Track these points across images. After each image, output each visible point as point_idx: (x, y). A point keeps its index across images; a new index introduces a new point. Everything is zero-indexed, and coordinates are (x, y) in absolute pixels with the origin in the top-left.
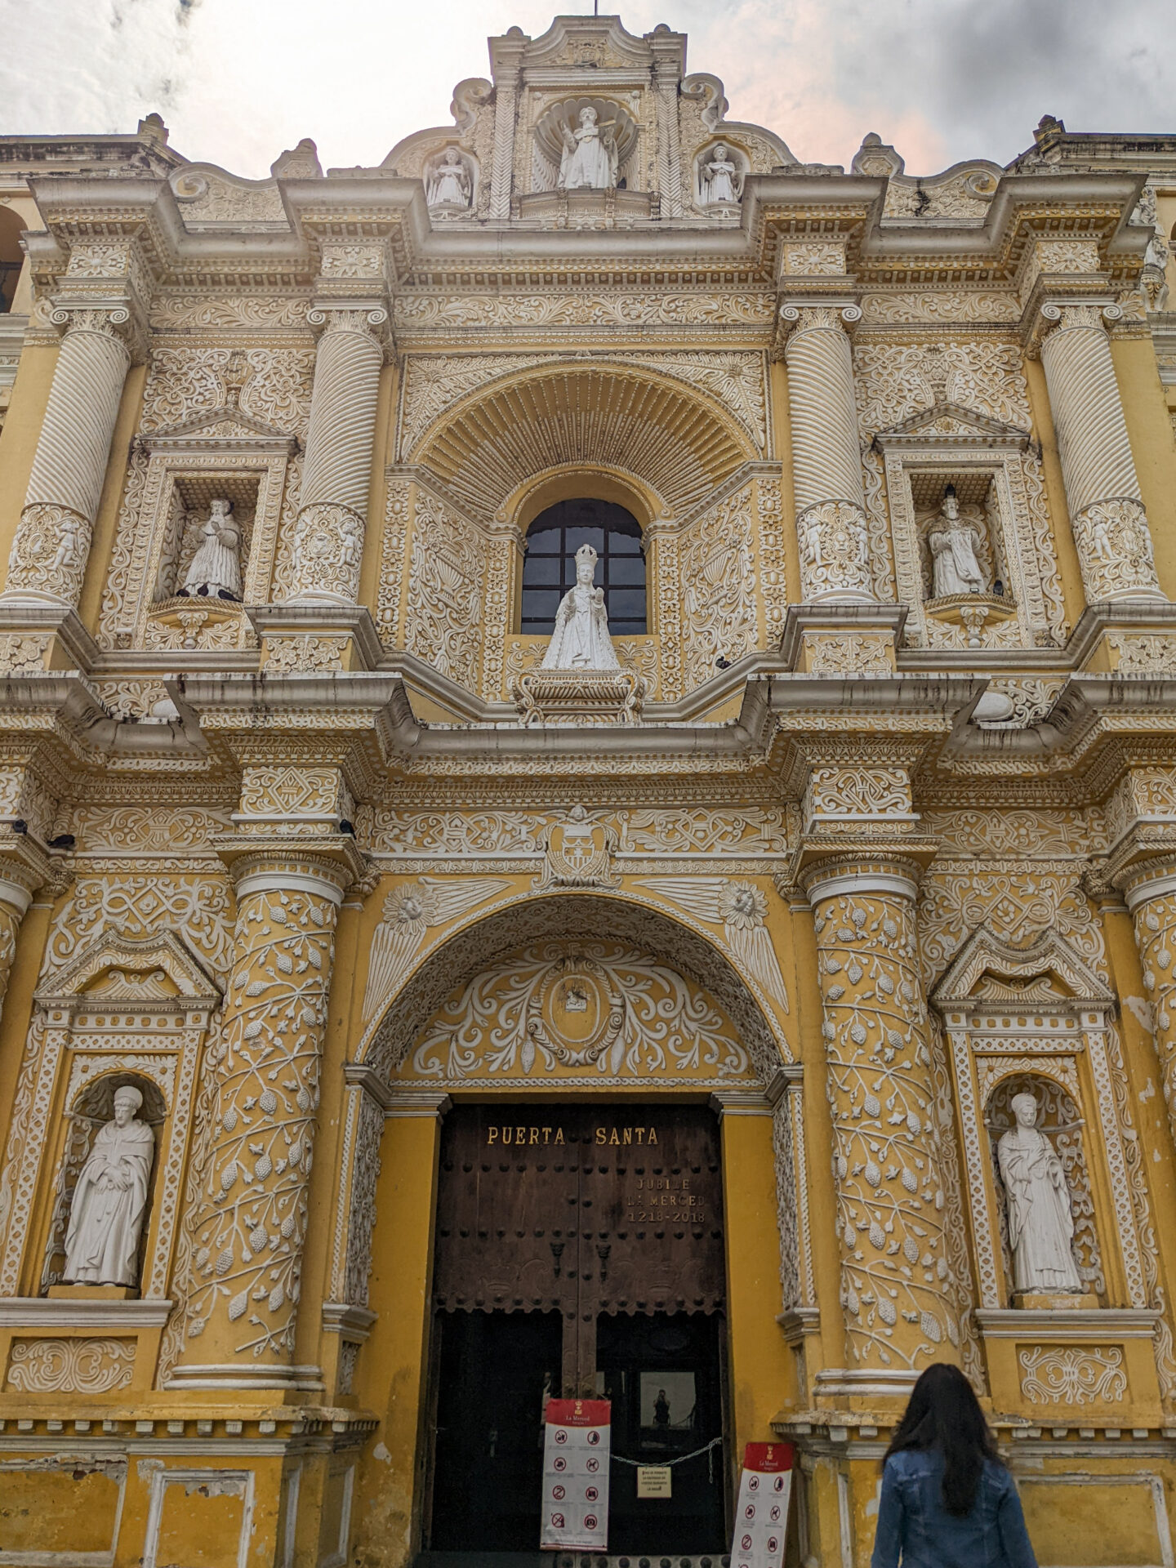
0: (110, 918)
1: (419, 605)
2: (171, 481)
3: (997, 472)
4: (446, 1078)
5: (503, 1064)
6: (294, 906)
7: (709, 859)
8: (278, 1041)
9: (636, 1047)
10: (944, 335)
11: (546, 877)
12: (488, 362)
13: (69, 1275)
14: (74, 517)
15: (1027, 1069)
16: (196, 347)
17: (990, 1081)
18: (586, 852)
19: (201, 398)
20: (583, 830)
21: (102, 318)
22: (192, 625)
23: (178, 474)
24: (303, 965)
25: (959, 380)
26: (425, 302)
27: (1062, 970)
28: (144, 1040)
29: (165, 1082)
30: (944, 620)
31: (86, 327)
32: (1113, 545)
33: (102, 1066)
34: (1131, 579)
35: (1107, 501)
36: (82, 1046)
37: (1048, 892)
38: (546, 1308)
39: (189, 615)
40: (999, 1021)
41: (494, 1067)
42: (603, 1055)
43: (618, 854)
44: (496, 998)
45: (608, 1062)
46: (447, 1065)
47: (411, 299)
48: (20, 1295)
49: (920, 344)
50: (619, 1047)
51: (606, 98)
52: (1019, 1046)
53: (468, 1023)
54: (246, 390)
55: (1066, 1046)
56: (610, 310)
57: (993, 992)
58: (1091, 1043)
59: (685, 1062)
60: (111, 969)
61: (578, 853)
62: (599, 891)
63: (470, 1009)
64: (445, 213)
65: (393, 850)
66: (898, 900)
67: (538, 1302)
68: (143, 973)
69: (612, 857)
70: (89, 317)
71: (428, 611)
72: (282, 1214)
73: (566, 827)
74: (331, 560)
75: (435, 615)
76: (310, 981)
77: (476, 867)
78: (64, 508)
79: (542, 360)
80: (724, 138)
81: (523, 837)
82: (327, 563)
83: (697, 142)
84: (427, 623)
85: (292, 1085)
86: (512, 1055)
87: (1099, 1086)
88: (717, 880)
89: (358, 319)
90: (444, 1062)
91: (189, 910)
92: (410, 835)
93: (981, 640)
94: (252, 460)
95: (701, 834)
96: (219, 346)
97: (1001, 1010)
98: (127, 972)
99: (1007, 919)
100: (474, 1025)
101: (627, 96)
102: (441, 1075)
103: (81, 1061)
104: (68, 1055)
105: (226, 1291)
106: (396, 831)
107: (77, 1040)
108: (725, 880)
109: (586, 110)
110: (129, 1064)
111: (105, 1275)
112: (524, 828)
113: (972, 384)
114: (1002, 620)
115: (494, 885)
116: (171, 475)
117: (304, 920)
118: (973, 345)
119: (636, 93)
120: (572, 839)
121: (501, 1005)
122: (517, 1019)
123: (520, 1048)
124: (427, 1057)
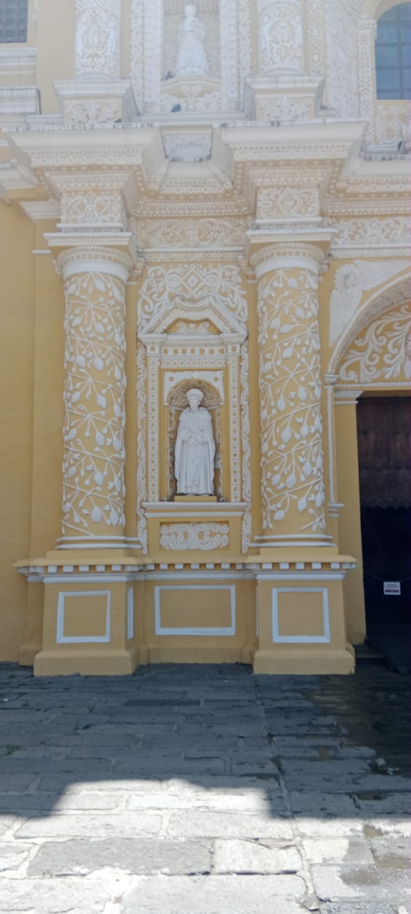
0: (172, 290)
4: (359, 383)
5: (393, 374)
8: (303, 360)
22: (191, 96)
24: (309, 315)
28: (202, 361)
29: (219, 386)
33: (180, 377)
36: (168, 366)
41: (387, 376)
44: (385, 335)
46: (359, 374)
48: (161, 500)
53: (369, 351)
60: (178, 320)
63: (370, 343)
68: (197, 323)
72: (317, 456)
76: (314, 324)
77: (390, 253)
85: (312, 384)
86: (398, 369)
90: (358, 372)
92: (346, 233)
98: (187, 321)
100: (374, 352)
102: (357, 381)
103: (169, 375)
104: (161, 372)
105: (294, 497)
107: (165, 363)
110: (196, 375)
111: (202, 490)
115: (401, 265)
121: (389, 340)
122: (399, 347)
123: (403, 364)
124: (347, 370)
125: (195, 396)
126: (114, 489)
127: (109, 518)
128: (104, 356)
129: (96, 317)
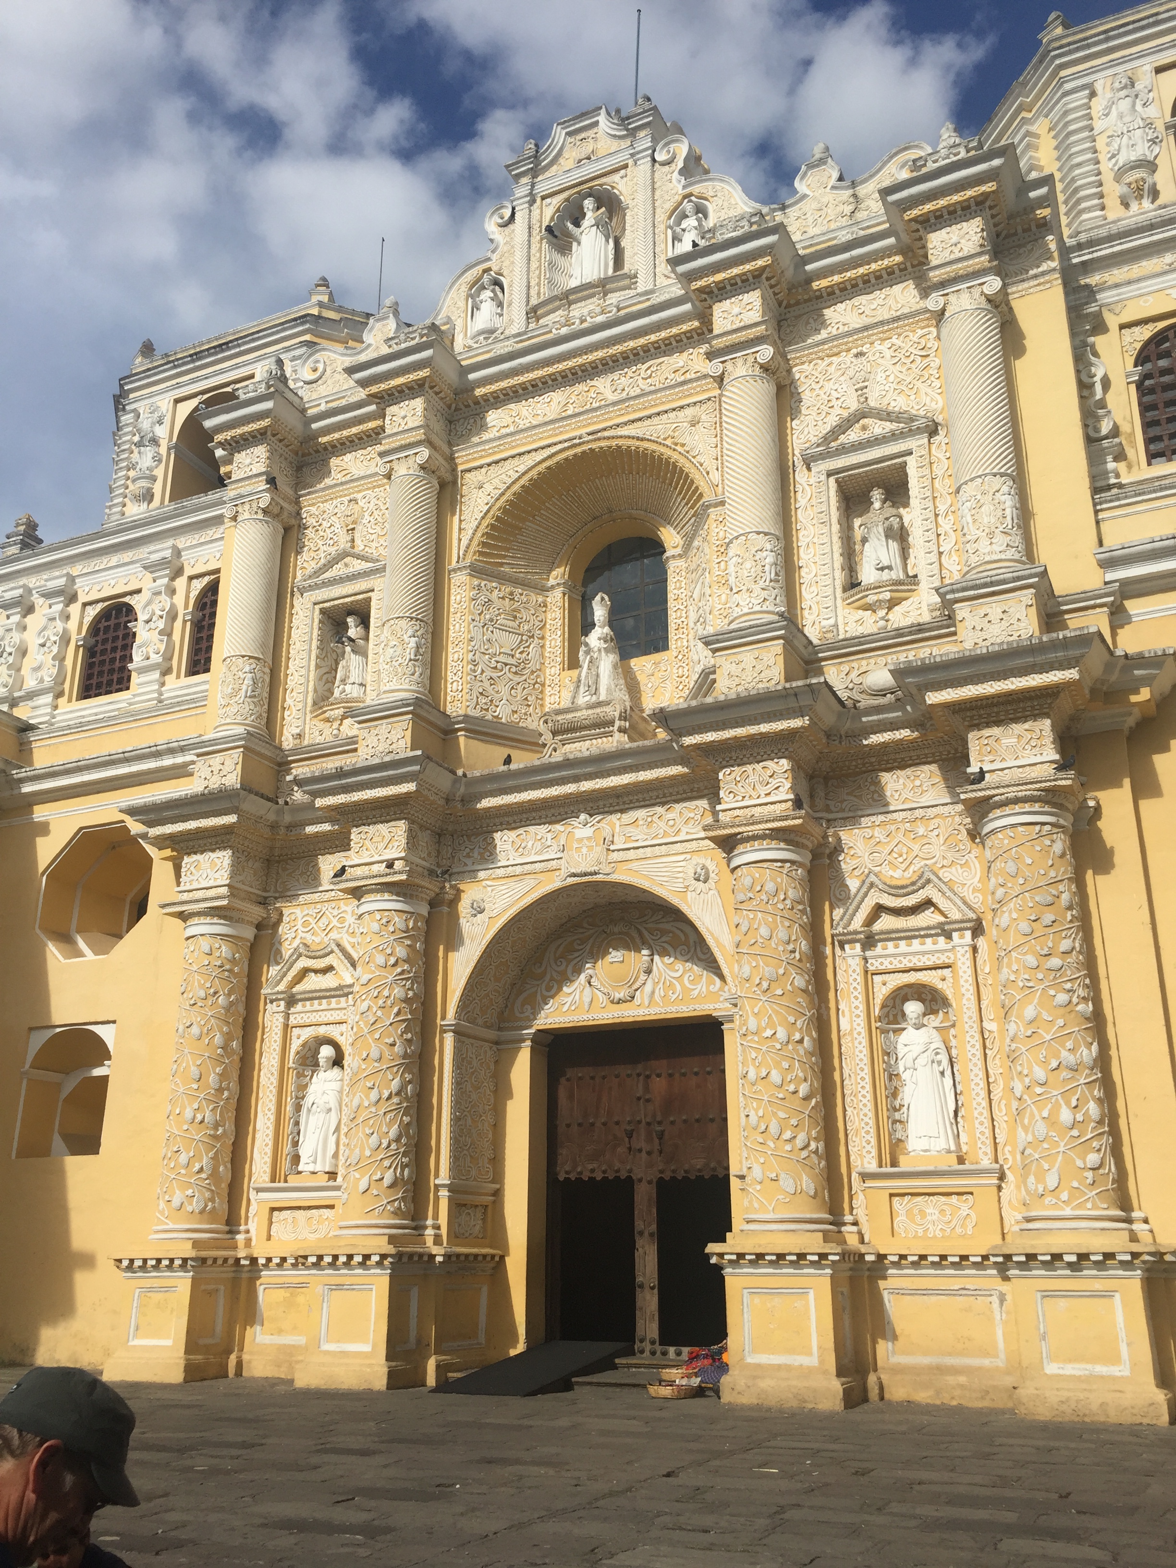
0: (304, 935)
1: (479, 671)
2: (317, 612)
3: (907, 458)
4: (534, 1020)
5: (571, 1005)
6: (384, 921)
7: (677, 842)
8: (379, 1013)
9: (661, 985)
10: (868, 337)
11: (563, 873)
12: (516, 461)
13: (300, 1168)
14: (252, 661)
15: (913, 981)
16: (326, 501)
17: (881, 992)
18: (590, 848)
19: (331, 542)
20: (588, 832)
21: (254, 505)
22: (335, 720)
23: (321, 605)
24: (392, 960)
25: (880, 377)
26: (472, 421)
27: (937, 898)
28: (328, 1014)
30: (858, 608)
31: (247, 515)
32: (975, 521)
33: (307, 1034)
34: (986, 551)
35: (972, 480)
36: (295, 1022)
37: (936, 832)
38: (623, 1175)
39: (332, 713)
40: (890, 944)
41: (565, 1008)
42: (638, 993)
43: (612, 847)
44: (566, 957)
45: (642, 998)
46: (536, 1008)
47: (461, 421)
48: (272, 1181)
49: (849, 350)
50: (648, 988)
51: (601, 185)
52: (906, 963)
53: (548, 977)
54: (359, 528)
55: (942, 959)
56: (602, 390)
57: (886, 922)
58: (959, 956)
59: (696, 992)
60: (305, 971)
61: (584, 850)
62: (599, 878)
63: (550, 967)
64: (481, 338)
65: (466, 865)
66: (779, 864)
67: (618, 1171)
68: (323, 971)
69: (608, 850)
70: (247, 507)
71: (489, 673)
72: (390, 1125)
73: (576, 831)
74: (400, 661)
75: (494, 675)
76: (399, 970)
77: (518, 870)
78: (243, 656)
79: (553, 450)
80: (691, 195)
81: (549, 843)
82: (396, 664)
83: (669, 206)
84: (486, 684)
85: (391, 1041)
86: (577, 997)
87: (963, 990)
88: (682, 857)
89: (411, 461)
90: (534, 1007)
91: (347, 924)
92: (476, 854)
93: (887, 621)
94: (362, 585)
95: (671, 823)
96: (341, 496)
97: (891, 936)
98: (316, 971)
99: (901, 860)
100: (552, 978)
101: (616, 177)
102: (532, 1016)
103: (296, 1032)
104: (287, 1028)
106: (468, 850)
107: (292, 1018)
108: (688, 856)
109: (586, 202)
110: (322, 1031)
111: (318, 1167)
112: (549, 836)
113: (891, 379)
114: (906, 599)
115: (530, 882)
116: (317, 607)
117: (391, 929)
118: (894, 340)
119: (623, 172)
120: (580, 840)
123: (582, 992)
124: (523, 1005)
125: (326, 1052)
126: (201, 1170)
127: (191, 1204)
128: (202, 1023)
129: (199, 981)
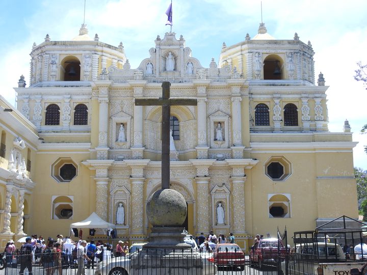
0: (116, 184)
2: (115, 123)
3: (225, 121)
7: (186, 176)
8: (139, 200)
10: (220, 98)
16: (116, 100)
17: (216, 202)
19: (118, 109)
21: (105, 101)
22: (121, 145)
24: (141, 192)
27: (225, 190)
28: (122, 198)
29: (125, 203)
30: (216, 144)
33: (118, 201)
35: (236, 130)
40: (218, 195)
47: (145, 91)
49: (217, 99)
51: (173, 51)
52: (220, 198)
54: (124, 108)
57: (217, 192)
58: (227, 198)
60: (118, 190)
64: (149, 75)
66: (206, 184)
68: (121, 191)
72: (141, 218)
78: (105, 132)
82: (139, 140)
85: (141, 205)
87: (228, 202)
91: (125, 183)
93: (220, 147)
94: (126, 120)
95: (185, 173)
96: (119, 100)
99: (220, 183)
101: (176, 51)
103: (116, 201)
104: (114, 200)
105: (137, 225)
106: (148, 173)
107: (115, 198)
111: (122, 223)
113: (223, 106)
114: (223, 144)
117: (140, 187)
118: (224, 99)
125: (121, 204)
128: (103, 199)
